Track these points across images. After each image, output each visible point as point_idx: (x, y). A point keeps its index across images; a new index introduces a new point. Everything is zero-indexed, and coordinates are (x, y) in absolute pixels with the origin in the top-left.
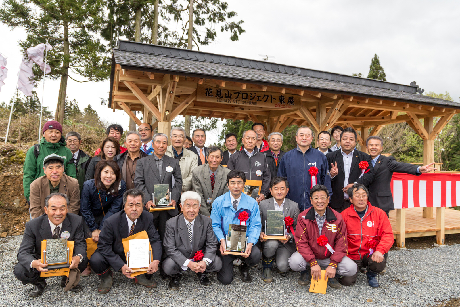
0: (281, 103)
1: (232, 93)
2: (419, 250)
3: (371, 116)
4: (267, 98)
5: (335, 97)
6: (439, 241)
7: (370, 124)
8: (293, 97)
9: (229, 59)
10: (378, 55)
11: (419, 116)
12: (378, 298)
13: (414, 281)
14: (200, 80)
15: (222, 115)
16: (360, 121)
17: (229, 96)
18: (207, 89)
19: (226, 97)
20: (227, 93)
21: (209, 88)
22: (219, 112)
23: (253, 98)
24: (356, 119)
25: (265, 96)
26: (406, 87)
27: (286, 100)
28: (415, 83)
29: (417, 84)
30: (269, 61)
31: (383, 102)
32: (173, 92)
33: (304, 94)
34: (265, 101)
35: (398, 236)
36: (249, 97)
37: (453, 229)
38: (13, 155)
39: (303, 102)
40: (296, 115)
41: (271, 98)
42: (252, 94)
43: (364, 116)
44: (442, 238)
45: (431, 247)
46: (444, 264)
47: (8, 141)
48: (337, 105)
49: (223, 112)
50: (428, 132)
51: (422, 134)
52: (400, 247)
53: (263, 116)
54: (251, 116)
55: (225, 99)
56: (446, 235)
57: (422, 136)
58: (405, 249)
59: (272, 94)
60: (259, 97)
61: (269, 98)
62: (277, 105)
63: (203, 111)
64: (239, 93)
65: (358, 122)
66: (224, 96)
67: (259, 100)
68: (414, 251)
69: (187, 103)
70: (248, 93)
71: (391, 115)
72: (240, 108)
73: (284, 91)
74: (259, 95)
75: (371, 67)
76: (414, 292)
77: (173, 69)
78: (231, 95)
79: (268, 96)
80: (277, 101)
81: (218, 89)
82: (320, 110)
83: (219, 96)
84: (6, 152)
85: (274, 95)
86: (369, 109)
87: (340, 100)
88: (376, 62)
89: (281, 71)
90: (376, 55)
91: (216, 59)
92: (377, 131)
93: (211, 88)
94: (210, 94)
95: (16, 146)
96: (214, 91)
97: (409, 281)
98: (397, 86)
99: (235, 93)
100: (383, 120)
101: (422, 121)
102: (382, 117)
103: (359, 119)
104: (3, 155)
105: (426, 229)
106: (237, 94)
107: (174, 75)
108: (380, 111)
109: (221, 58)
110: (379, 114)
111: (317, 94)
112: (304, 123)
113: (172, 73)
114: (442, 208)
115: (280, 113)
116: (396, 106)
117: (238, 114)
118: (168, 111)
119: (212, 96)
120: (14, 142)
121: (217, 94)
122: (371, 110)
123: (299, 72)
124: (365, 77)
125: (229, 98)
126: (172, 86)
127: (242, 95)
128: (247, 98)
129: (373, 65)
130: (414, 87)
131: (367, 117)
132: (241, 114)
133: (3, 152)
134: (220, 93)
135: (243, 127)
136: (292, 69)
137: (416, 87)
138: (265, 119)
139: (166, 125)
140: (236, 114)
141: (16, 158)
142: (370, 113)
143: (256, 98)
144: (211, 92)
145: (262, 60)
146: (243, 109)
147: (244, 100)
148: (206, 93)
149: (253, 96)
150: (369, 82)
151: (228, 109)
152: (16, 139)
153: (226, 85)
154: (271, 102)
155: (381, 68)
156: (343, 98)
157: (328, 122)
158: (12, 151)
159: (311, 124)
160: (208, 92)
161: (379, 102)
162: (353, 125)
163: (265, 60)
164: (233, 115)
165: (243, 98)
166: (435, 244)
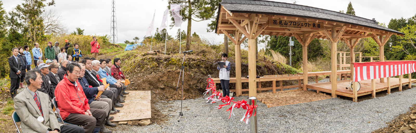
0: (314, 27)
1: (288, 22)
2: (381, 97)
3: (354, 34)
4: (307, 25)
5: (343, 25)
6: (389, 92)
7: (354, 38)
8: (320, 24)
9: (283, 4)
10: (351, 2)
11: (377, 35)
12: (372, 121)
13: (384, 111)
14: (273, 16)
15: (277, 33)
16: (349, 36)
17: (286, 24)
18: (274, 20)
19: (285, 24)
20: (285, 22)
21: (275, 20)
22: (276, 32)
23: (299, 25)
24: (348, 35)
25: (305, 23)
26: (371, 21)
27: (316, 26)
28: (374, 19)
29: (375, 20)
30: (296, 4)
31: (364, 28)
32: (257, 23)
33: (328, 23)
34: (306, 26)
35: (373, 92)
36: (297, 24)
37: (393, 86)
38: (170, 61)
39: (325, 26)
40: (319, 33)
41: (309, 25)
42: (298, 23)
43: (351, 34)
44: (390, 90)
45: (386, 95)
46: (393, 101)
47: (166, 54)
48: (343, 29)
49: (278, 32)
50: (381, 42)
51: (379, 43)
52: (374, 97)
53: (300, 34)
54: (294, 34)
55: (284, 25)
56: (391, 89)
57: (379, 44)
58: (376, 97)
59: (309, 23)
60: (302, 24)
61: (308, 24)
62: (312, 29)
63: (267, 32)
64: (291, 22)
65: (348, 37)
66: (283, 24)
67: (302, 26)
68: (379, 98)
69: (263, 29)
70: (296, 22)
71: (364, 34)
72: (288, 30)
73: (317, 22)
74: (302, 23)
75: (348, 8)
76: (386, 115)
77: (258, 11)
78: (287, 23)
79: (307, 24)
80: (312, 26)
81: (280, 20)
82: (333, 31)
83: (281, 24)
84: (167, 59)
85: (310, 23)
86: (354, 30)
87: (344, 26)
88: (350, 6)
89: (311, 10)
90: (350, 2)
91: (276, 4)
92: (358, 41)
93: (276, 20)
94: (276, 23)
95: (170, 56)
96: (278, 21)
97: (382, 111)
98: (367, 20)
99: (289, 22)
100: (361, 36)
101: (378, 37)
102: (360, 34)
103: (349, 35)
104: (166, 61)
105: (383, 88)
106: (291, 23)
107: (258, 14)
108: (359, 32)
109: (279, 4)
110: (358, 33)
111: (334, 23)
112: (321, 37)
113: (257, 13)
114: (385, 78)
115: (310, 32)
116: (364, 29)
117: (286, 33)
118: (254, 33)
119: (277, 24)
120: (169, 54)
121: (280, 23)
122: (355, 31)
123: (320, 11)
124: (345, 13)
125: (286, 25)
126: (257, 20)
127: (293, 23)
128: (296, 25)
129: (349, 7)
130: (374, 21)
131: (352, 34)
132: (288, 33)
133: (166, 59)
134: (281, 22)
135: (280, 39)
136: (317, 9)
137: (375, 21)
138: (301, 35)
139: (253, 41)
140: (285, 33)
141: (171, 62)
142: (354, 32)
143: (301, 25)
144: (276, 22)
145: (293, 3)
146: (290, 30)
147: (294, 26)
148: (274, 23)
149: (299, 23)
150: (347, 15)
151: (282, 30)
152: (169, 53)
153: (287, 18)
154: (309, 27)
155: (353, 9)
156: (346, 26)
157: (337, 37)
158: (169, 59)
159: (329, 38)
160: (275, 22)
161: (356, 27)
162: (346, 38)
163: (294, 3)
164: (283, 34)
165: (294, 25)
166: (387, 94)
